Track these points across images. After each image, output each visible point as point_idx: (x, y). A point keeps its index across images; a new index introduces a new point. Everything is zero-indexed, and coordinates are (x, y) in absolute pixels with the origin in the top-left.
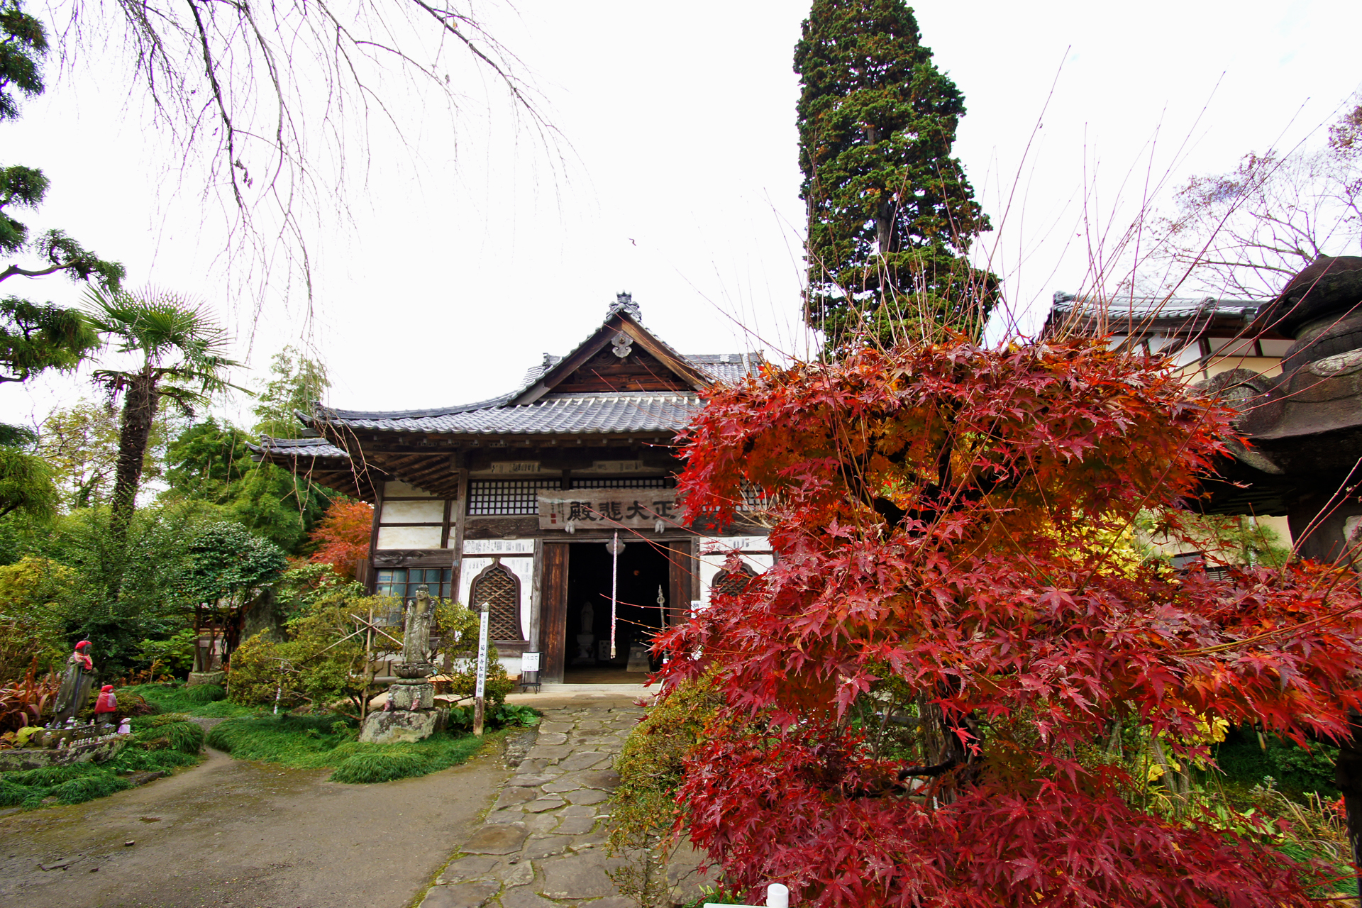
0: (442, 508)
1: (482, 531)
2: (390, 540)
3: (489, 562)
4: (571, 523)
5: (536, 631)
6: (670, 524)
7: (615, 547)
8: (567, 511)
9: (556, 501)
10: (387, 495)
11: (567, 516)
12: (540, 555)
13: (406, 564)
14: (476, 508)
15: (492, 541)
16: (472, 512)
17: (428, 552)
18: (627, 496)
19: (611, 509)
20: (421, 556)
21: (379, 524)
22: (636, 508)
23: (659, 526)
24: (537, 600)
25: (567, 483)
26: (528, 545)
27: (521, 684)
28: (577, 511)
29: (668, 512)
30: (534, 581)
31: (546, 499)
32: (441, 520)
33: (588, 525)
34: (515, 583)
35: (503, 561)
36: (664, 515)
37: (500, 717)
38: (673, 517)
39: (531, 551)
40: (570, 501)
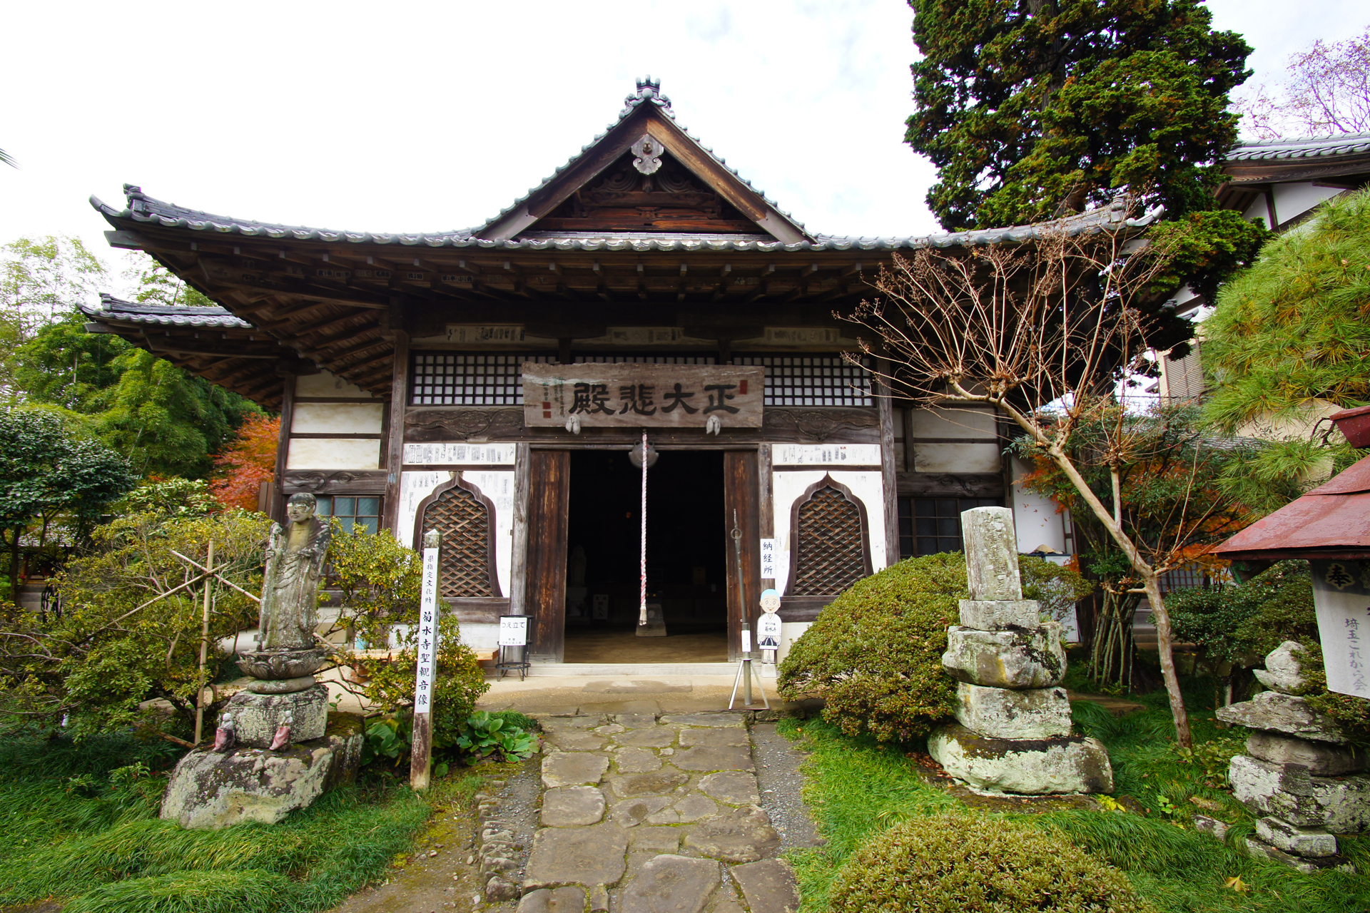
0: (380, 414)
1: (434, 430)
2: (303, 457)
3: (445, 477)
4: (574, 417)
5: (520, 584)
6: (730, 421)
7: (644, 455)
8: (569, 398)
9: (552, 382)
10: (300, 395)
11: (568, 407)
12: (526, 467)
13: (330, 490)
14: (423, 395)
15: (450, 446)
16: (417, 400)
17: (361, 474)
18: (664, 375)
19: (638, 396)
20: (350, 479)
21: (289, 435)
22: (678, 395)
23: (713, 423)
24: (521, 536)
25: (565, 355)
26: (506, 452)
27: (498, 665)
28: (584, 397)
29: (727, 402)
30: (517, 508)
31: (535, 378)
32: (377, 429)
33: (601, 420)
34: (487, 510)
35: (468, 476)
36: (721, 407)
38: (734, 411)
39: (511, 461)
40: (573, 381)
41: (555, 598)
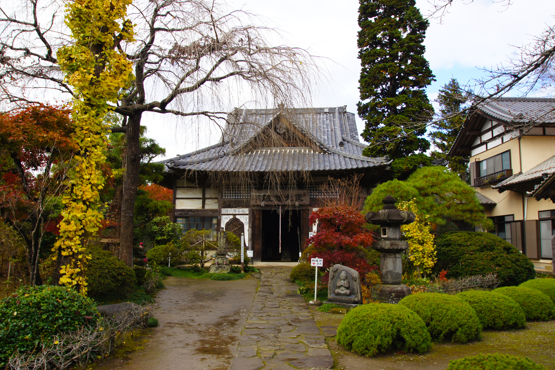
0: (201, 191)
1: (229, 205)
2: (181, 205)
3: (232, 217)
4: (263, 202)
5: (251, 243)
6: (301, 203)
7: (280, 211)
8: (262, 198)
9: (258, 194)
10: (178, 185)
11: (261, 200)
12: (251, 214)
13: (188, 215)
14: (225, 196)
15: (232, 209)
17: (197, 210)
18: (284, 192)
19: (278, 197)
20: (194, 212)
21: (175, 198)
22: (288, 197)
23: (297, 204)
24: (250, 231)
25: (261, 188)
26: (246, 211)
28: (265, 198)
29: (300, 199)
30: (249, 224)
31: (254, 193)
32: (201, 197)
33: (269, 203)
34: (242, 225)
35: (237, 217)
36: (299, 199)
37: (247, 269)
38: (302, 200)
39: (248, 213)
40: (263, 194)
41: (259, 246)
